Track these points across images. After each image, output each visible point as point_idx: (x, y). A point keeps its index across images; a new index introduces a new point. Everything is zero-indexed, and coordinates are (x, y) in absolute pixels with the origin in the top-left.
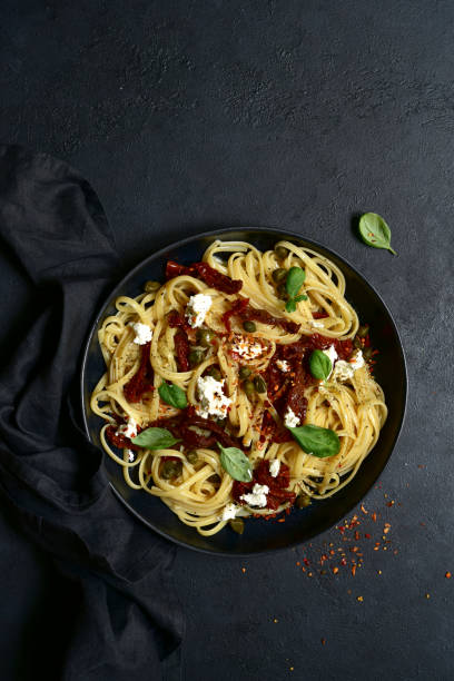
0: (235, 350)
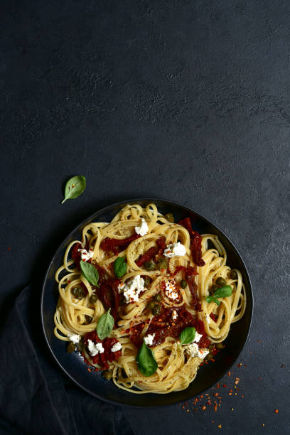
0: (167, 284)
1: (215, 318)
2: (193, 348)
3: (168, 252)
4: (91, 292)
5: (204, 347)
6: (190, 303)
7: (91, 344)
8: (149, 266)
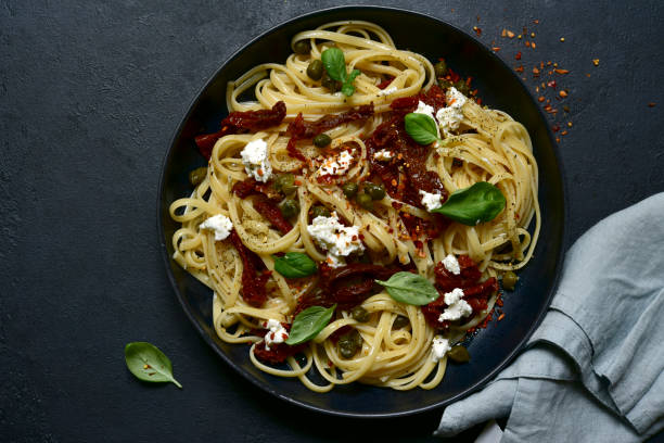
0: (323, 173)
1: (387, 80)
2: (447, 117)
3: (260, 173)
4: (346, 320)
5: (444, 98)
6: (360, 127)
7: (447, 315)
8: (289, 209)
